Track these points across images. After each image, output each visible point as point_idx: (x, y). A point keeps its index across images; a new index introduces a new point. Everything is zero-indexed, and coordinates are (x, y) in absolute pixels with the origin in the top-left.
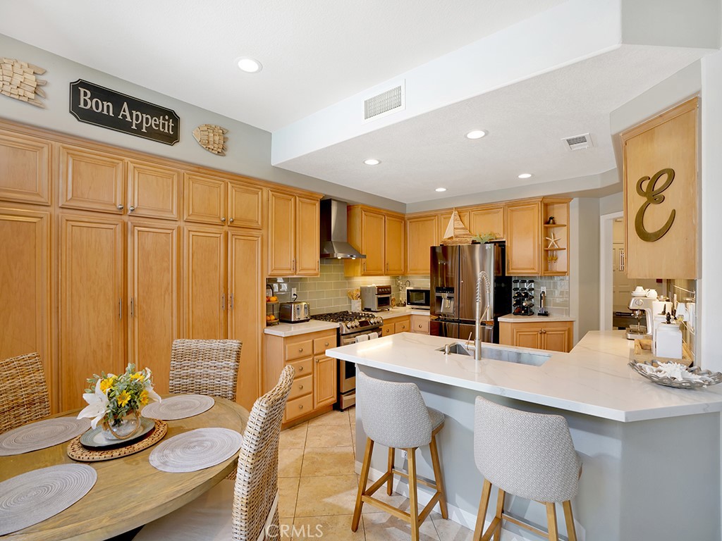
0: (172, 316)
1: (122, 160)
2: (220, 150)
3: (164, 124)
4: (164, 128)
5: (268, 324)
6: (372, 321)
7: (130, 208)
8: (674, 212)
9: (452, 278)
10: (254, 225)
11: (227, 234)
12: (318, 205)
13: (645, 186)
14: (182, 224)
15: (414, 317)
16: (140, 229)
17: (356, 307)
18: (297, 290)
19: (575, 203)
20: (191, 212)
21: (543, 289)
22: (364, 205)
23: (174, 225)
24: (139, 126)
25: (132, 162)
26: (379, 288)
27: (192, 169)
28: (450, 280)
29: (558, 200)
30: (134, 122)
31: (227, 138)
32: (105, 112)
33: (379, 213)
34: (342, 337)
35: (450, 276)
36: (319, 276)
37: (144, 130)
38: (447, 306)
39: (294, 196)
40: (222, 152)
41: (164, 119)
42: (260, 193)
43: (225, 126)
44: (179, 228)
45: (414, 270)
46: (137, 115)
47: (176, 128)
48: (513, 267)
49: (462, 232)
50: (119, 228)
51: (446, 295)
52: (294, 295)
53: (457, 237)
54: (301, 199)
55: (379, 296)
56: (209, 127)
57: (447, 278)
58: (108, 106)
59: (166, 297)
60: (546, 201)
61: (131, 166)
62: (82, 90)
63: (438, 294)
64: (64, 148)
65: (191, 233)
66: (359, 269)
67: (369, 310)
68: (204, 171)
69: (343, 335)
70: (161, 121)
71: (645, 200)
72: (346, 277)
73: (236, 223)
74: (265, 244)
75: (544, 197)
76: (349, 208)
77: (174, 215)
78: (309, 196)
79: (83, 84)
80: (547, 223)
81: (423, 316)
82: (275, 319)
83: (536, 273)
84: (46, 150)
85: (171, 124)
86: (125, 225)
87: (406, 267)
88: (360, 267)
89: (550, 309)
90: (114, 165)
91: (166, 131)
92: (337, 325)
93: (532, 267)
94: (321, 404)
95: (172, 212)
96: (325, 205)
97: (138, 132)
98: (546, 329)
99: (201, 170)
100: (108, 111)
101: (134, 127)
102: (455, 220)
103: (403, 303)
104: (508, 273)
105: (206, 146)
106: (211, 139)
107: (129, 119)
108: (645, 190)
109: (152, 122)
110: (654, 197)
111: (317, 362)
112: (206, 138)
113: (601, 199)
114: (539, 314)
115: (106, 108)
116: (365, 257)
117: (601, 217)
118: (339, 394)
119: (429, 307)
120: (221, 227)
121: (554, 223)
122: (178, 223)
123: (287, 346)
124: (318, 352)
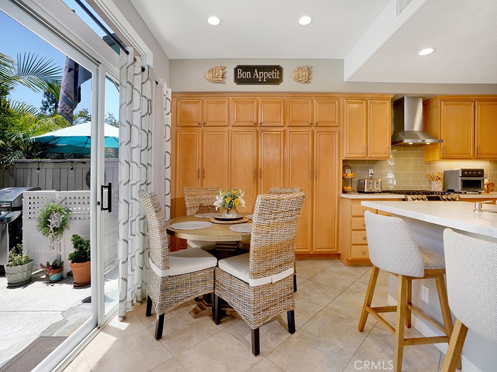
0: (280, 180)
1: (256, 99)
2: (306, 80)
3: (274, 74)
4: (274, 76)
5: (344, 192)
7: (259, 122)
10: (333, 124)
11: (313, 132)
14: (286, 128)
16: (264, 133)
18: (374, 171)
20: (291, 121)
22: (443, 96)
23: (281, 129)
24: (262, 79)
25: (260, 99)
26: (463, 171)
27: (291, 95)
30: (260, 77)
31: (312, 72)
32: (248, 77)
37: (265, 80)
39: (365, 100)
40: (308, 81)
41: (274, 72)
42: (337, 103)
43: (309, 65)
44: (284, 131)
46: (261, 74)
47: (281, 75)
50: (255, 133)
52: (371, 174)
54: (372, 101)
55: (464, 178)
56: (299, 68)
58: (249, 74)
59: (278, 169)
61: (260, 101)
62: (238, 70)
64: (233, 99)
65: (291, 133)
67: (452, 191)
68: (298, 95)
70: (273, 73)
72: (426, 162)
73: (319, 124)
74: (341, 136)
77: (282, 124)
79: (239, 67)
82: (352, 189)
84: (227, 102)
85: (278, 73)
86: (257, 131)
90: (252, 102)
91: (276, 78)
95: (280, 122)
97: (262, 83)
99: (296, 95)
100: (249, 76)
101: (260, 80)
105: (298, 79)
106: (301, 75)
107: (258, 77)
109: (268, 75)
112: (297, 75)
115: (248, 75)
116: (441, 141)
120: (310, 128)
122: (284, 128)
123: (353, 206)
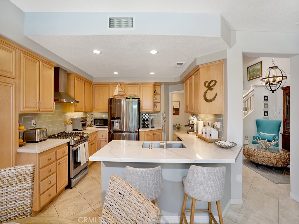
6: (85, 136)
8: (216, 93)
9: (114, 113)
10: (10, 75)
12: (53, 69)
13: (207, 84)
15: (99, 132)
17: (70, 129)
18: (35, 121)
19: (163, 86)
21: (152, 117)
22: (76, 74)
28: (113, 114)
29: (158, 85)
33: (82, 80)
34: (71, 147)
35: (113, 112)
36: (53, 112)
38: (116, 126)
39: (38, 60)
42: (14, 52)
45: (97, 109)
48: (143, 109)
49: (122, 93)
51: (117, 121)
52: (33, 124)
53: (119, 95)
54: (43, 63)
55: (83, 122)
57: (112, 113)
60: (155, 84)
63: (112, 121)
66: (73, 108)
67: (77, 130)
69: (71, 145)
71: (207, 89)
72: (63, 113)
74: (18, 90)
75: (155, 83)
76: (68, 74)
78: (48, 63)
80: (154, 92)
81: (104, 131)
82: (24, 142)
83: (152, 111)
87: (93, 108)
88: (73, 107)
89: (154, 125)
92: (68, 140)
93: (150, 109)
94: (61, 188)
96: (57, 70)
98: (155, 133)
102: (119, 88)
103: (89, 125)
104: (141, 111)
108: (207, 86)
110: (210, 88)
111: (59, 164)
113: (170, 86)
114: (151, 127)
116: (78, 102)
117: (170, 92)
118: (70, 179)
119: (107, 127)
121: (156, 93)
123: (41, 159)
124: (59, 158)
